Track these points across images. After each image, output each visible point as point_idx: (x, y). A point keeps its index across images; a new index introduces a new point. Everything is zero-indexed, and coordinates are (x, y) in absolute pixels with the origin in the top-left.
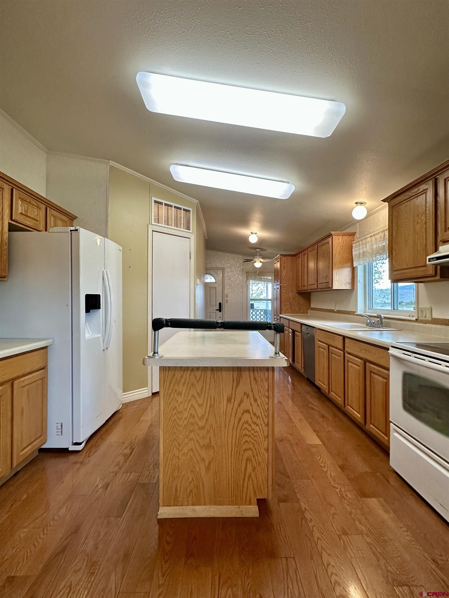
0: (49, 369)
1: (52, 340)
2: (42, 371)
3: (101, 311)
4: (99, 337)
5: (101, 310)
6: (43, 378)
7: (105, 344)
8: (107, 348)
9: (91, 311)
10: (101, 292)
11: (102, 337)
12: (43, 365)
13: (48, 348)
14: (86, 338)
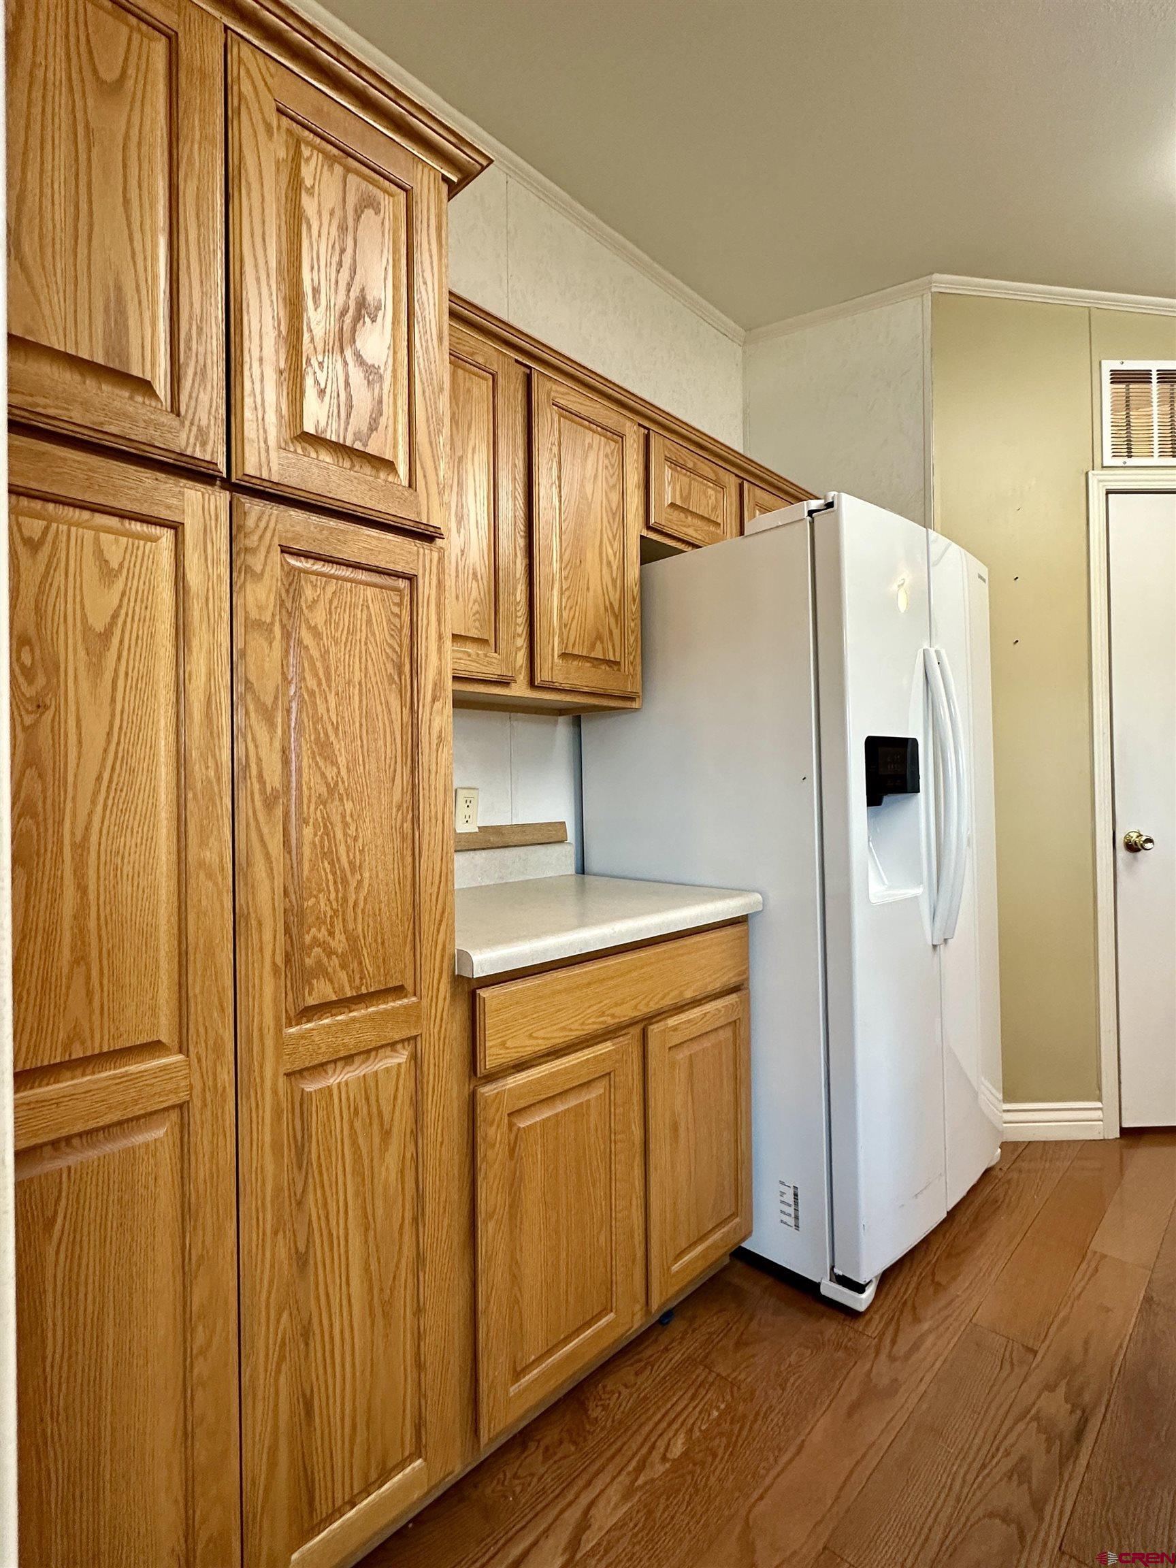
0: (752, 994)
1: (759, 897)
2: (734, 996)
3: (923, 800)
4: (915, 899)
5: (921, 795)
6: (735, 1021)
7: (938, 924)
8: (946, 940)
9: (886, 799)
10: (921, 730)
11: (926, 896)
12: (734, 980)
13: (750, 921)
14: (871, 896)
